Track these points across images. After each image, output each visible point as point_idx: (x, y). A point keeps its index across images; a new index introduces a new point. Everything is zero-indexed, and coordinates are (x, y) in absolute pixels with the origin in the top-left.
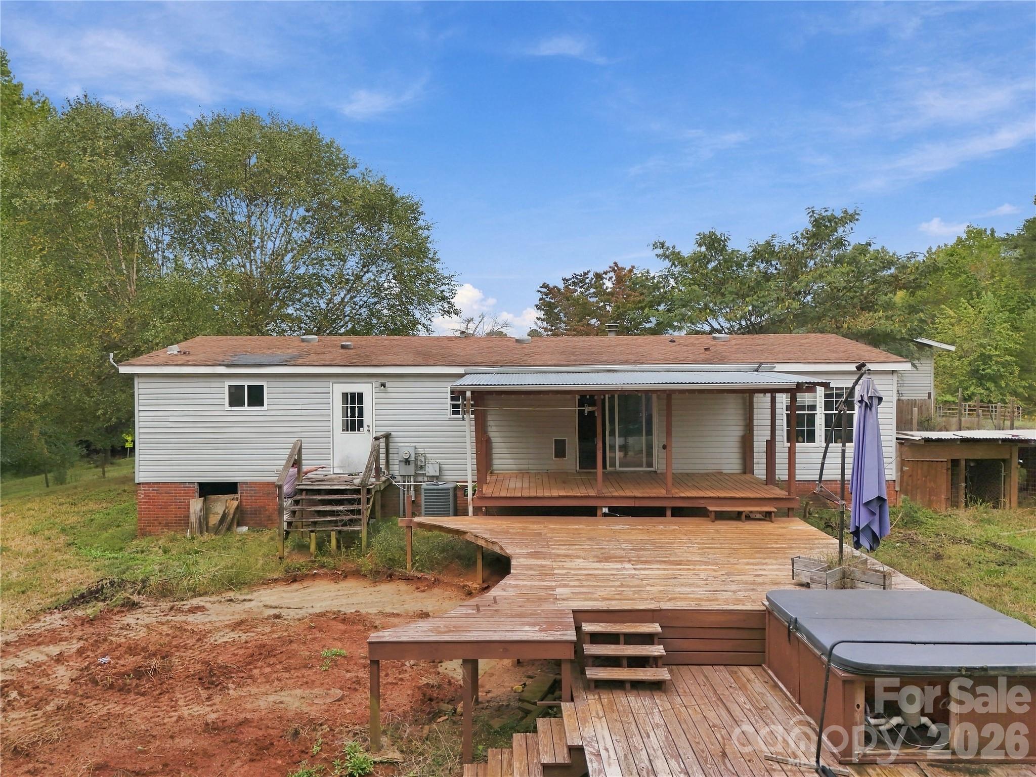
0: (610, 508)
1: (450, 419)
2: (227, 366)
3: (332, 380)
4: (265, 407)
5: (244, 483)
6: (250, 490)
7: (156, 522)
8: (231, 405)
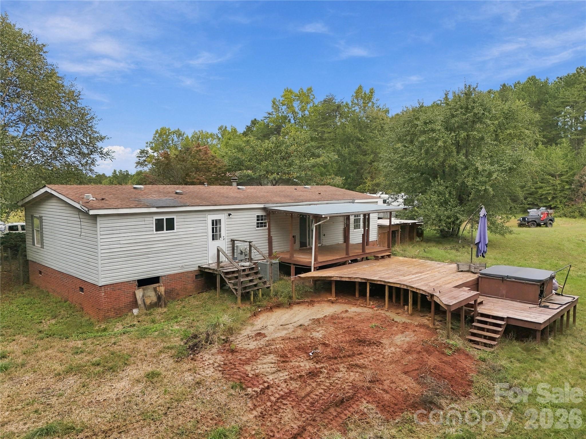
0: (351, 261)
1: (257, 230)
2: (157, 207)
3: (207, 213)
4: (175, 230)
5: (165, 276)
6: (167, 279)
7: (112, 309)
8: (157, 230)
